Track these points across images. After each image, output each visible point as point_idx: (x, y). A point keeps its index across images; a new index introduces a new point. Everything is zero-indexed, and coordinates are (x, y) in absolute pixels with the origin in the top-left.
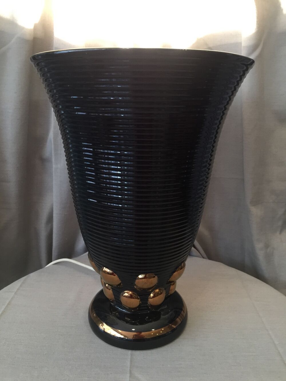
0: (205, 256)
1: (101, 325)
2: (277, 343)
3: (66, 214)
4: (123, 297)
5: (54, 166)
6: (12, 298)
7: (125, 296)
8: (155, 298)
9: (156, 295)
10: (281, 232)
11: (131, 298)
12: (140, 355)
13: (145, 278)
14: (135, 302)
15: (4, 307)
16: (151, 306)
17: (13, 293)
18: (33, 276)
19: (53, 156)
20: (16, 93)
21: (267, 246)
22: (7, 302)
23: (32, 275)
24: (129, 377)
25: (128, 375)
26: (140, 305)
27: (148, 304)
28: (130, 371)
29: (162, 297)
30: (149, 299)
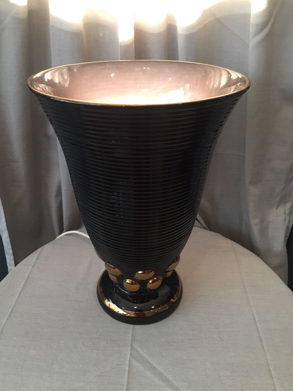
0: (205, 226)
1: (107, 301)
2: (257, 319)
6: (31, 272)
7: (127, 283)
8: (155, 284)
9: (154, 281)
10: (277, 207)
11: (132, 284)
12: (140, 329)
13: (144, 273)
14: (136, 287)
15: (24, 281)
16: (150, 289)
17: (31, 267)
18: (47, 248)
21: (262, 221)
22: (27, 275)
23: (46, 246)
24: (131, 350)
25: (130, 348)
26: (140, 289)
27: (146, 288)
28: (131, 345)
29: (159, 282)
30: (148, 285)
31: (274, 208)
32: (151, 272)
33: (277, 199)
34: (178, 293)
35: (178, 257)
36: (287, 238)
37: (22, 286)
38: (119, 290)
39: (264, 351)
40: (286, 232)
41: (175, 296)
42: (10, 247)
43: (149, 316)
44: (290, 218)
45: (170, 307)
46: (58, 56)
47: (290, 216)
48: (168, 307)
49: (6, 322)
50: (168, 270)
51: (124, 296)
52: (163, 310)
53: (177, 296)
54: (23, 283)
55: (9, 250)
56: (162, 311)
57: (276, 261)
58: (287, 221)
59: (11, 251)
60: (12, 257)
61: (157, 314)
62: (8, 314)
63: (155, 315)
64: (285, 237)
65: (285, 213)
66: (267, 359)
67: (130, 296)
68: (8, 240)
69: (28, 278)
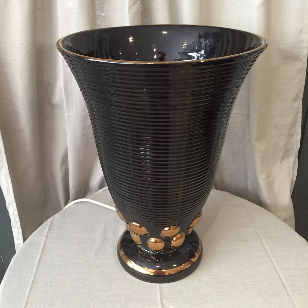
3: (80, 157)
4: (150, 242)
5: (66, 114)
6: (45, 243)
8: (177, 241)
9: (178, 239)
10: (281, 162)
11: (157, 243)
13: (169, 229)
14: (161, 246)
15: (40, 251)
16: (173, 247)
17: (44, 238)
19: (65, 105)
20: (23, 44)
21: (269, 176)
24: (161, 307)
26: (164, 248)
27: (171, 246)
28: (161, 302)
29: (182, 239)
30: (172, 242)
31: (279, 163)
32: (177, 228)
33: (281, 154)
34: (199, 251)
35: (201, 213)
36: (292, 192)
37: (39, 257)
38: (142, 251)
39: (290, 296)
40: (291, 187)
41: (196, 254)
42: (18, 219)
43: (172, 274)
44: (293, 172)
45: (192, 265)
46: (66, 23)
47: (293, 170)
48: (190, 265)
49: (29, 293)
50: (191, 226)
51: (147, 256)
52: (186, 268)
53: (198, 254)
54: (39, 254)
55: (17, 223)
56: (184, 268)
57: (284, 215)
58: (291, 175)
59: (19, 224)
60: (20, 230)
61: (180, 272)
62: (30, 284)
63: (178, 273)
64: (291, 191)
65: (289, 167)
66: (294, 303)
67: (153, 255)
68: (16, 212)
69: (43, 249)
